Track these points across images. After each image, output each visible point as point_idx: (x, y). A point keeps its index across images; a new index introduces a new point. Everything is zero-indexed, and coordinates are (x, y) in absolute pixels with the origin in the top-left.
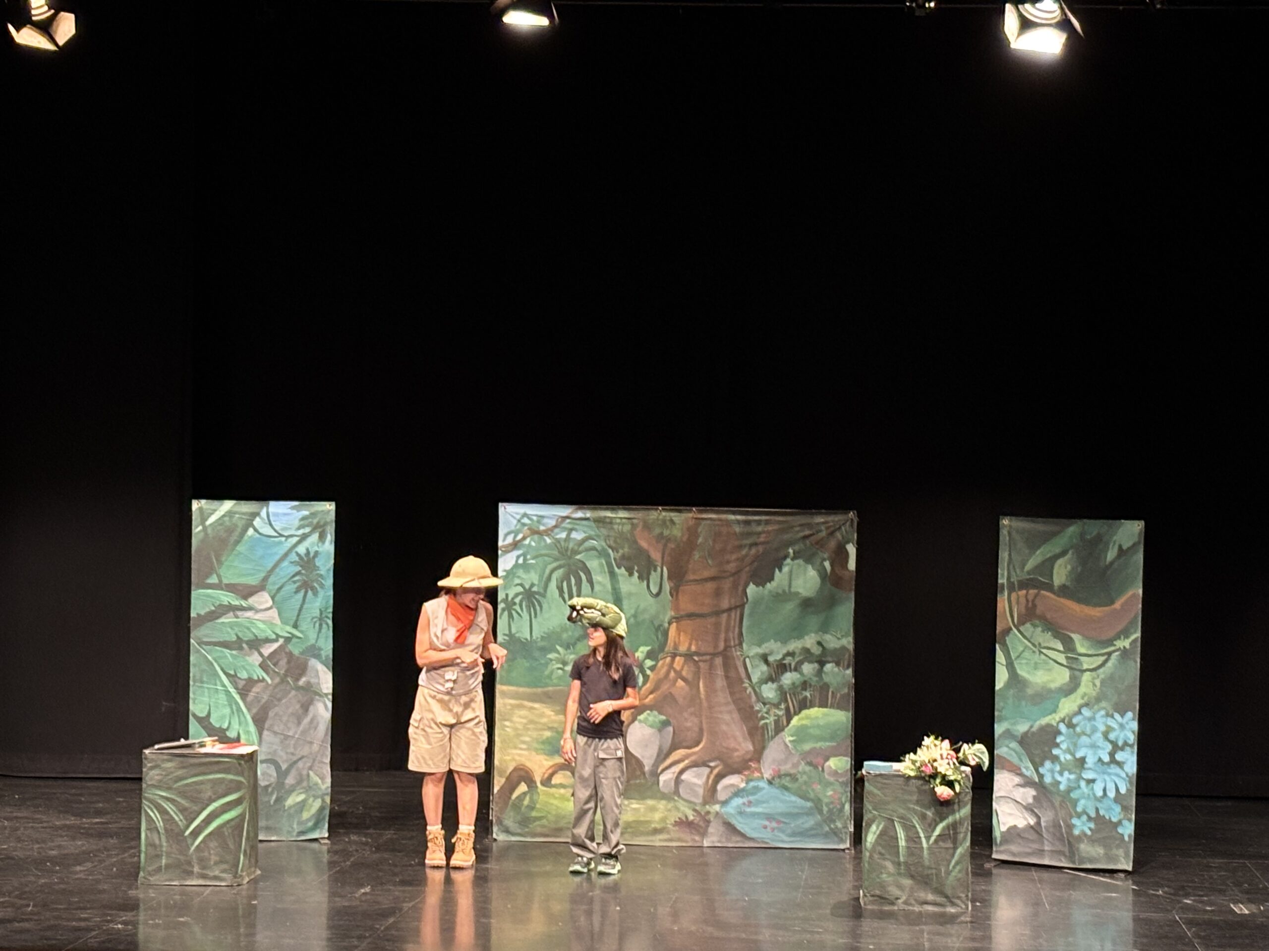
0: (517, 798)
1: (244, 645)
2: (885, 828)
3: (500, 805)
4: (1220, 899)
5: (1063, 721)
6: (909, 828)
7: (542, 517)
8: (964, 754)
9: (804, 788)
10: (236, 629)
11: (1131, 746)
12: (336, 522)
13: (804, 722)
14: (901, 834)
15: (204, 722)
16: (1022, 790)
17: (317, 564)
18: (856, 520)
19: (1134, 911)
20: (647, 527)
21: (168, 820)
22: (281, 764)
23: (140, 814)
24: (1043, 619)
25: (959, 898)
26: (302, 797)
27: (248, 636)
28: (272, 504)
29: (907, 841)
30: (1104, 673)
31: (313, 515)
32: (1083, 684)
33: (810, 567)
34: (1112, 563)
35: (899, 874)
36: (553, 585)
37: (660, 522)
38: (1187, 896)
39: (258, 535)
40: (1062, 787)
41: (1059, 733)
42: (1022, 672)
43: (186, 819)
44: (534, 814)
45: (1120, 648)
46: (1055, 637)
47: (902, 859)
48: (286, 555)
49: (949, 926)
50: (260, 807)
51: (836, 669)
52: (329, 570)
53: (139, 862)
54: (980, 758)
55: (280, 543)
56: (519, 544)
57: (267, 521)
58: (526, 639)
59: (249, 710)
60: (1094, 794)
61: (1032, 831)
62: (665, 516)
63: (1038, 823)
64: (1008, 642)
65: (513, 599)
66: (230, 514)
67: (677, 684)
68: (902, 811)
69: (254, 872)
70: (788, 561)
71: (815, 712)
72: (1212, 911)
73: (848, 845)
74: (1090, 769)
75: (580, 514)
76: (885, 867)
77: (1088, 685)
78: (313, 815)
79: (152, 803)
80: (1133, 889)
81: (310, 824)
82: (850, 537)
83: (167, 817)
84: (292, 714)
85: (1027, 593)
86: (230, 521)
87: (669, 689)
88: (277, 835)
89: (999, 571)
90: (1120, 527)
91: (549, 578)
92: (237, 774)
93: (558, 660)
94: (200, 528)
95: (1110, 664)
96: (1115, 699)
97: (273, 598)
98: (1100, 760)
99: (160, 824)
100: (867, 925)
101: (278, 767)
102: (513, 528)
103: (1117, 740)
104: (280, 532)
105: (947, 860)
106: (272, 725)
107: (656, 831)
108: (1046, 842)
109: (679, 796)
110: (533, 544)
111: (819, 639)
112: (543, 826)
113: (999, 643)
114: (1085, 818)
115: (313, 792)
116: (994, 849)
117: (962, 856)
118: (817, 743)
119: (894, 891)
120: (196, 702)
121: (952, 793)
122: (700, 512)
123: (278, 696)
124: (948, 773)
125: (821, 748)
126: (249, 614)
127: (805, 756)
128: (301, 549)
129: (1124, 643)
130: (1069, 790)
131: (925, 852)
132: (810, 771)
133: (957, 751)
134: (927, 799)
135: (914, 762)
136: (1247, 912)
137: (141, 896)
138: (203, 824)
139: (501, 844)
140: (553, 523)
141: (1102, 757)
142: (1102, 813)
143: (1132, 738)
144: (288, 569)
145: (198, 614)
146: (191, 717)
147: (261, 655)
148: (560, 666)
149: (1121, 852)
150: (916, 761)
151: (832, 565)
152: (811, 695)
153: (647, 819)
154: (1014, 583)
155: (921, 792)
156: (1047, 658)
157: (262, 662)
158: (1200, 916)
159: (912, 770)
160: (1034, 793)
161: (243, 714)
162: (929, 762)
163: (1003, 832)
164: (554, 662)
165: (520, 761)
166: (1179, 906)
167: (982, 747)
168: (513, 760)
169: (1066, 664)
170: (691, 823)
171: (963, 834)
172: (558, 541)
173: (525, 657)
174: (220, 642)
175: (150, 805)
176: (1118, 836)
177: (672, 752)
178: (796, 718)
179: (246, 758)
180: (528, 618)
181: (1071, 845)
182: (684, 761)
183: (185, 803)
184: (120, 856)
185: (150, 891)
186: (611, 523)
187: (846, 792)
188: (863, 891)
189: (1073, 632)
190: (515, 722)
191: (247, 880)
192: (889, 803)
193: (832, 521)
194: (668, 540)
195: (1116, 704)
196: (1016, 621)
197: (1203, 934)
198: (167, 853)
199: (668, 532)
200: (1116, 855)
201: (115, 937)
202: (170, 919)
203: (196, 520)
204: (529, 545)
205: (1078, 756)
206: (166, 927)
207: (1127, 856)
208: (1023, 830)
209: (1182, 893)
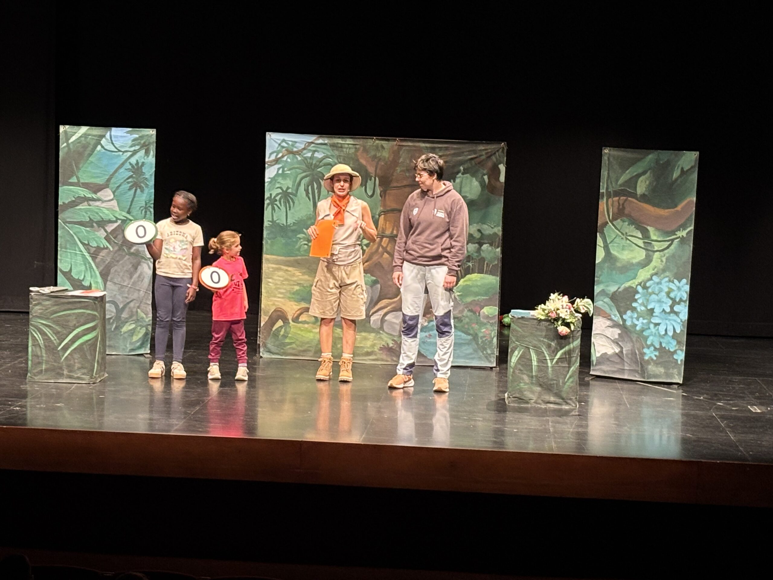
0: (276, 330)
1: (95, 225)
2: (523, 352)
3: (265, 334)
4: (740, 402)
5: (640, 284)
6: (539, 353)
7: (296, 142)
8: (577, 305)
9: (466, 326)
10: (89, 213)
11: (685, 302)
12: (157, 143)
13: (468, 283)
14: (534, 357)
15: (68, 275)
16: (611, 329)
17: (144, 171)
18: (506, 149)
19: (683, 409)
20: (366, 150)
21: (47, 339)
22: (119, 304)
23: (28, 335)
24: (629, 216)
25: (571, 399)
26: (133, 326)
27: (97, 218)
28: (114, 129)
29: (538, 362)
30: (668, 253)
31: (141, 137)
32: (654, 260)
33: (474, 179)
34: (676, 180)
35: (532, 383)
36: (302, 188)
37: (374, 148)
38: (719, 400)
39: (104, 151)
40: (638, 328)
41: (638, 292)
42: (614, 252)
43: (58, 339)
44: (287, 341)
45: (679, 237)
46: (637, 229)
47: (534, 374)
48: (123, 164)
49: (565, 417)
50: (107, 331)
51: (490, 248)
52: (151, 175)
53: (27, 367)
54: (587, 308)
55: (119, 156)
56: (279, 160)
57: (110, 141)
58: (283, 224)
59: (97, 267)
60: (659, 333)
61: (617, 357)
62: (378, 144)
63: (621, 352)
64: (605, 231)
65: (275, 197)
66: (85, 135)
67: (384, 256)
68: (535, 342)
69: (103, 375)
70: (460, 175)
71: (474, 276)
72: (736, 410)
73: (494, 365)
74: (657, 316)
75: (320, 141)
76: (523, 379)
77: (657, 260)
78: (140, 338)
79: (37, 329)
80: (683, 395)
81: (139, 344)
82: (502, 160)
83: (46, 337)
84: (127, 271)
85: (619, 199)
86: (85, 140)
87: (378, 259)
88: (116, 351)
89: (601, 184)
90: (682, 157)
91: (299, 184)
92: (93, 310)
93: (304, 239)
94: (65, 144)
95: (672, 247)
96: (675, 271)
97: (114, 193)
98: (664, 310)
99: (41, 342)
100: (510, 416)
101: (116, 306)
102: (275, 150)
103: (675, 297)
104: (119, 149)
105: (564, 374)
106: (112, 279)
107: (368, 354)
108: (626, 364)
109: (383, 331)
110: (289, 160)
111: (478, 228)
112: (294, 349)
113: (599, 232)
114: (652, 348)
115: (141, 323)
116: (591, 368)
117: (574, 372)
118: (476, 297)
119: (528, 394)
120: (62, 261)
121: (569, 331)
122: (401, 140)
123: (117, 259)
124: (566, 318)
125: (478, 300)
126: (98, 203)
127: (467, 305)
128: (133, 160)
129: (683, 233)
130: (643, 331)
131: (550, 369)
132: (471, 315)
133: (573, 303)
134: (551, 334)
135: (544, 310)
136: (759, 411)
137: (29, 389)
138: (70, 343)
139: (266, 360)
140: (303, 146)
141: (665, 309)
142: (664, 345)
143: (685, 296)
144: (124, 173)
145: (63, 203)
146: (59, 272)
147: (106, 231)
148: (306, 242)
149: (675, 371)
150: (545, 310)
151: (489, 178)
152: (472, 265)
153: (362, 345)
154: (610, 192)
155: (548, 330)
156: (631, 243)
157: (107, 236)
158: (729, 413)
159: (542, 315)
160: (619, 332)
161: (94, 270)
162: (554, 310)
163: (598, 357)
164: (302, 240)
165: (278, 305)
166: (714, 406)
167: (589, 301)
168: (274, 304)
169: (643, 247)
170: (391, 348)
171: (574, 358)
172: (306, 158)
173: (282, 237)
174: (78, 222)
175: (35, 329)
176: (674, 361)
177: (380, 301)
178: (462, 280)
179: (99, 299)
180: (285, 210)
181: (642, 367)
182: (387, 307)
183: (58, 328)
184: (13, 363)
185: (35, 386)
186: (341, 147)
187: (494, 330)
188: (508, 395)
189: (648, 225)
190: (275, 280)
191: (99, 380)
192: (526, 337)
193: (490, 149)
194: (380, 159)
195: (676, 274)
196: (611, 218)
197: (731, 425)
198: (46, 361)
199: (380, 154)
200: (672, 373)
201: (16, 415)
202: (50, 404)
203: (62, 139)
204: (286, 161)
205: (649, 308)
206: (46, 409)
207: (679, 374)
208: (611, 356)
209: (716, 398)
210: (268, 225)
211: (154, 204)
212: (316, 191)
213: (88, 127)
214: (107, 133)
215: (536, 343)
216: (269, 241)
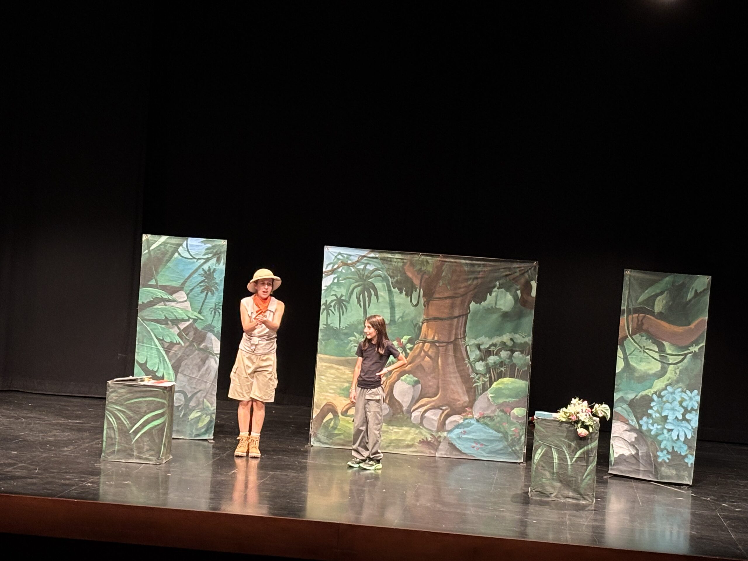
0: (326, 422)
1: (169, 322)
2: (546, 451)
3: (316, 426)
4: (743, 504)
5: (655, 393)
6: (560, 452)
7: (350, 255)
8: (596, 410)
9: (498, 425)
10: (165, 312)
11: (696, 410)
12: (227, 252)
13: (500, 386)
14: (555, 455)
15: (143, 367)
16: (628, 433)
17: (215, 276)
18: (537, 268)
19: (692, 509)
20: (412, 264)
22: (187, 394)
24: (647, 332)
25: (588, 495)
26: (199, 414)
27: (171, 317)
28: (190, 239)
29: (559, 460)
30: (682, 365)
31: (214, 247)
32: (669, 371)
33: (508, 294)
34: (690, 301)
35: (553, 479)
36: (354, 296)
37: (420, 262)
38: (725, 502)
39: (180, 258)
40: (653, 433)
41: (653, 400)
42: (633, 363)
43: (131, 423)
44: (336, 432)
45: (692, 352)
46: (654, 343)
47: (555, 470)
48: (196, 270)
49: (581, 512)
50: (174, 418)
51: (521, 355)
52: (221, 280)
53: (102, 447)
54: (605, 413)
55: (194, 262)
56: (335, 271)
57: (186, 249)
58: (337, 328)
59: (170, 360)
60: (672, 438)
61: (633, 459)
62: (423, 259)
63: (637, 454)
64: (625, 344)
65: (330, 303)
66: (165, 243)
67: (425, 359)
69: (169, 457)
70: (496, 289)
71: (506, 380)
72: (739, 511)
73: (522, 461)
74: (670, 423)
75: (372, 255)
76: (545, 475)
77: (671, 373)
78: (205, 425)
79: (111, 413)
80: (692, 496)
81: (203, 430)
82: (534, 277)
83: (120, 422)
84: (196, 364)
85: (639, 315)
86: (164, 248)
87: (420, 362)
88: (183, 436)
89: (622, 302)
90: (696, 280)
91: (352, 293)
92: (162, 398)
93: (355, 341)
94: (147, 251)
95: (685, 361)
96: (687, 382)
97: (187, 295)
98: (676, 418)
99: (115, 425)
100: (532, 508)
101: (185, 395)
102: (332, 261)
103: (687, 407)
104: (194, 256)
105: (582, 473)
106: (183, 371)
107: (408, 446)
108: (641, 465)
109: (423, 426)
110: (344, 271)
111: (511, 337)
112: (341, 439)
113: (620, 345)
114: (665, 452)
115: (206, 412)
116: (610, 467)
117: (591, 471)
118: (507, 398)
119: (549, 489)
120: (139, 354)
121: (587, 433)
122: (444, 257)
123: (188, 353)
124: (585, 421)
125: (509, 402)
126: (173, 304)
127: (499, 406)
128: (206, 267)
129: (695, 349)
130: (657, 435)
131: (569, 467)
132: (502, 415)
133: (592, 408)
134: (572, 436)
135: (565, 413)
137: (102, 467)
138: (141, 427)
139: (316, 449)
140: (356, 259)
141: (678, 416)
142: (676, 449)
143: (696, 406)
144: (197, 278)
145: (143, 303)
146: (136, 364)
147: (179, 328)
149: (686, 473)
150: (567, 413)
151: (521, 293)
152: (505, 370)
153: (403, 438)
154: (630, 309)
155: (568, 431)
156: (648, 356)
157: (179, 333)
158: (732, 514)
159: (564, 418)
160: (636, 436)
161: (167, 363)
162: (575, 414)
163: (616, 458)
164: (352, 342)
165: (329, 400)
166: (720, 507)
167: (607, 406)
168: (325, 399)
169: (659, 359)
170: (430, 442)
171: (592, 458)
172: (359, 270)
173: (335, 339)
174: (155, 320)
175: (110, 414)
176: (685, 464)
177: (420, 399)
178: (495, 383)
179: (168, 389)
180: (338, 315)
181: (656, 468)
182: (427, 405)
183: (130, 414)
184: (90, 443)
185: (108, 465)
186: (391, 261)
187: (523, 429)
188: (531, 489)
189: (664, 340)
190: (327, 377)
191: (165, 461)
192: (549, 437)
193: (524, 267)
194: (425, 273)
195: (688, 385)
196: (630, 332)
197: (733, 525)
198: (119, 442)
199: (425, 268)
200: (684, 476)
201: (87, 490)
202: (119, 482)
203: (144, 246)
204: (341, 272)
205: (663, 415)
206: (116, 486)
207: (689, 476)
208: (628, 457)
209: (721, 500)
210: (322, 328)
211: (223, 306)
212: (367, 299)
213: (168, 237)
214: (184, 242)
215: (557, 442)
216: (323, 342)
